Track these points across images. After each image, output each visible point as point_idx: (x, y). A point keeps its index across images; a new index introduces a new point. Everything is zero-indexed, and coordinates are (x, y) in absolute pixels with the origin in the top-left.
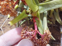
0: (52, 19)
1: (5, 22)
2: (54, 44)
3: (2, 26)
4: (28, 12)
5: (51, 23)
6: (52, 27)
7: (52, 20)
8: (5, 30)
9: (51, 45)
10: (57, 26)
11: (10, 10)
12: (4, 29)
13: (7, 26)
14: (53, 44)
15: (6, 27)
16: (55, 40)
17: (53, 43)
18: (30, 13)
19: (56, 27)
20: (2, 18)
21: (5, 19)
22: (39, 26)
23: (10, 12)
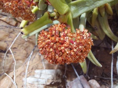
0: (97, 29)
1: (17, 39)
4: (52, 16)
5: (96, 37)
7: (97, 32)
8: (17, 54)
9: (100, 82)
11: (24, 9)
12: (15, 52)
13: (20, 46)
14: (104, 81)
15: (18, 48)
17: (103, 79)
18: (55, 17)
20: (11, 32)
21: (16, 34)
23: (23, 11)
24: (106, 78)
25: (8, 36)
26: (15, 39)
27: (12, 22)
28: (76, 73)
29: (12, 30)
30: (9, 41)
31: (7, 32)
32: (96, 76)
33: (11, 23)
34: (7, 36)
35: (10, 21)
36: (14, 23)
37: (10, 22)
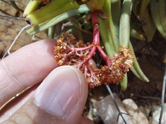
0: (145, 24)
2: (146, 99)
3: (10, 48)
5: (142, 36)
6: (144, 57)
10: (156, 54)
14: (142, 101)
16: (148, 81)
19: (155, 56)
20: (9, 27)
22: (108, 40)
24: (145, 97)
25: (5, 32)
26: (16, 38)
27: (10, 10)
28: (109, 89)
29: (10, 23)
30: (7, 41)
31: (3, 26)
32: (132, 95)
33: (8, 12)
34: (2, 32)
35: (7, 8)
36: (13, 11)
37: (6, 10)
